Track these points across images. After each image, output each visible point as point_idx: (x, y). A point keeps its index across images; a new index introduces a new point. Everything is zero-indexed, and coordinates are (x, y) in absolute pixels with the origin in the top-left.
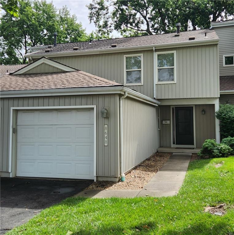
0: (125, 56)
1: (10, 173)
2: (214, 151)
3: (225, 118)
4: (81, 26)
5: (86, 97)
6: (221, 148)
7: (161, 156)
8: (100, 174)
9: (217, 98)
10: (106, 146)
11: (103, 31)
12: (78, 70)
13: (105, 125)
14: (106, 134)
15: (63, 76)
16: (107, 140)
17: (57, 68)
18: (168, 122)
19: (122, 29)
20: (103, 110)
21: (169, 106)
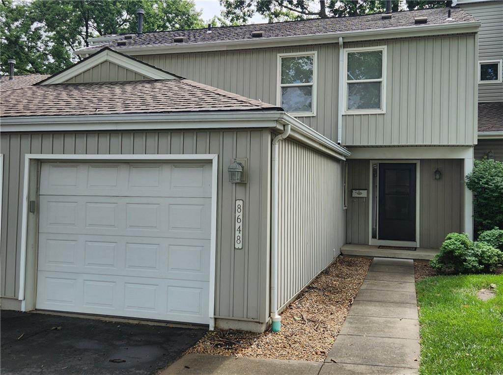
0: (280, 56)
1: (21, 300)
2: (467, 258)
3: (486, 188)
4: (192, 5)
5: (195, 133)
6: (483, 252)
7: (350, 264)
8: (223, 314)
9: (470, 146)
10: (238, 249)
11: (235, 13)
12: (182, 78)
13: (237, 201)
14: (239, 220)
15: (146, 89)
16: (241, 235)
17: (136, 73)
18: (364, 194)
19: (272, 11)
20: (235, 165)
21: (368, 160)
